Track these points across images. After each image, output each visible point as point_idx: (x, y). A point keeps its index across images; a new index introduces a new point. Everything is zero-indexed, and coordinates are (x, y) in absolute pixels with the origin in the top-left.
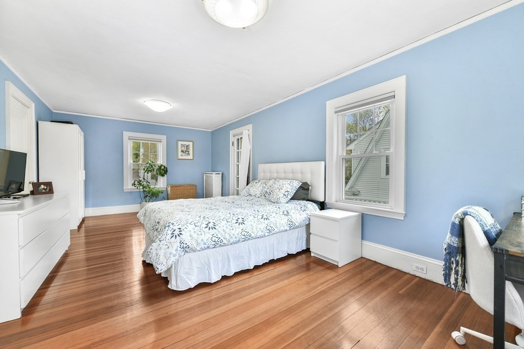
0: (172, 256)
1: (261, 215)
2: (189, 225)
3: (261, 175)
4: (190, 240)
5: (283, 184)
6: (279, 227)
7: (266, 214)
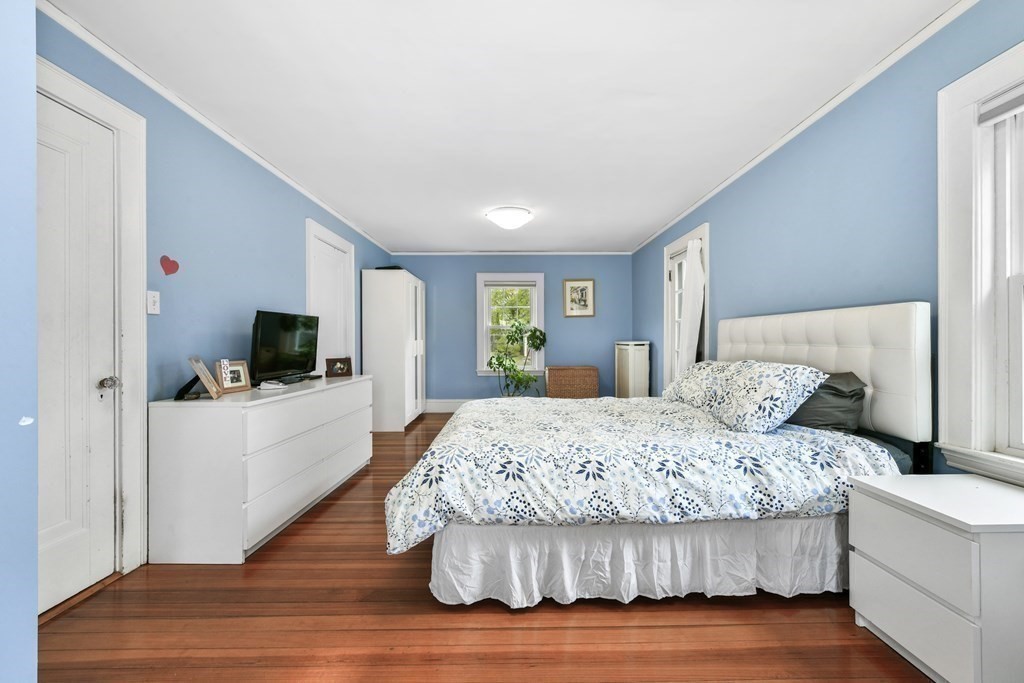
0: (416, 523)
1: (661, 459)
2: (462, 460)
3: (723, 349)
4: (458, 497)
5: (761, 376)
6: (717, 505)
7: (678, 459)
